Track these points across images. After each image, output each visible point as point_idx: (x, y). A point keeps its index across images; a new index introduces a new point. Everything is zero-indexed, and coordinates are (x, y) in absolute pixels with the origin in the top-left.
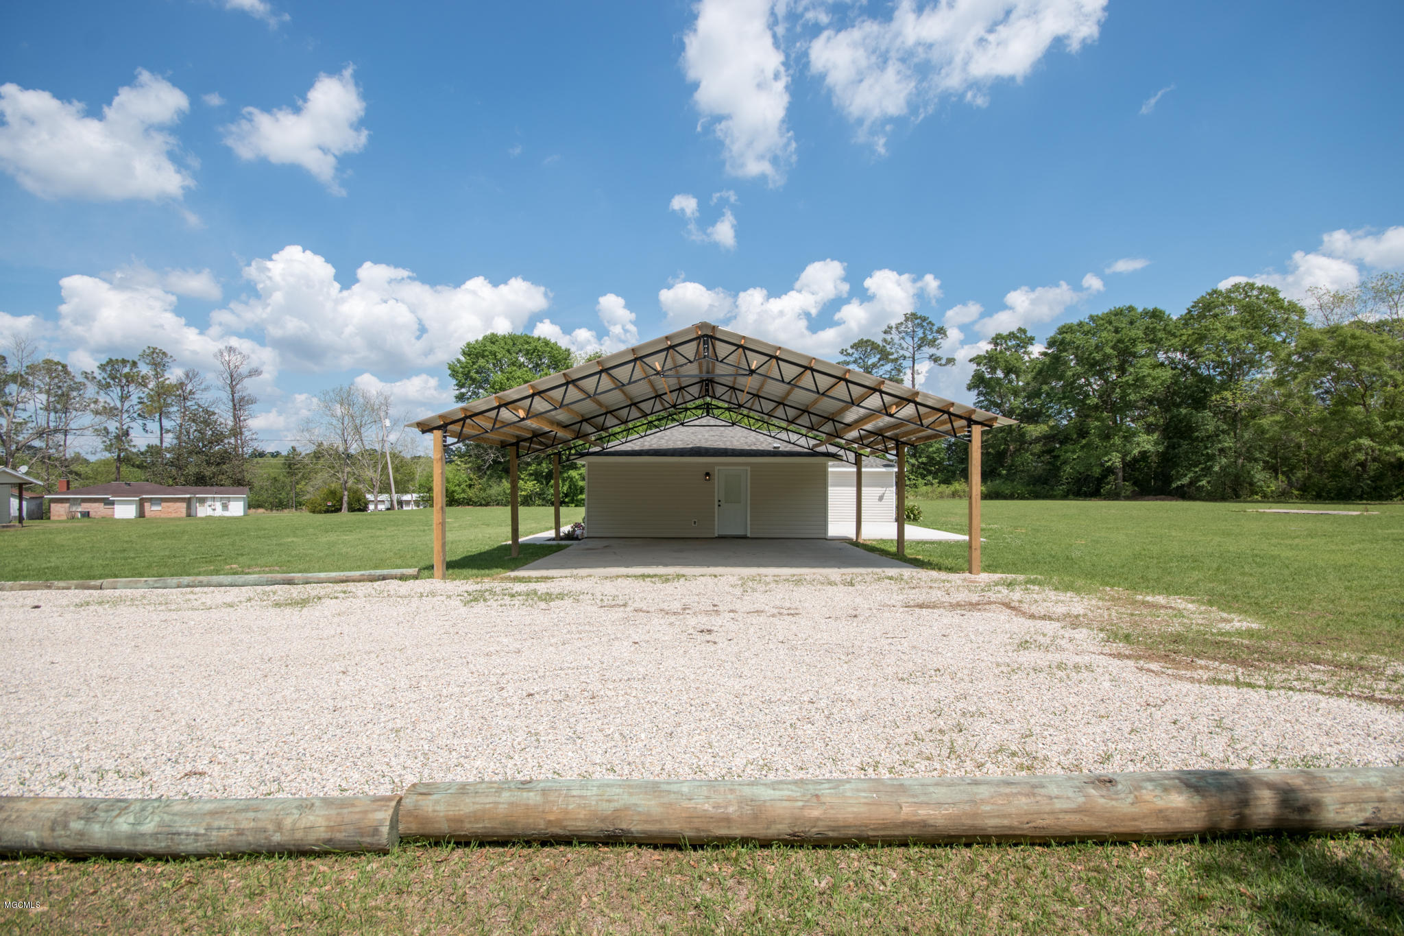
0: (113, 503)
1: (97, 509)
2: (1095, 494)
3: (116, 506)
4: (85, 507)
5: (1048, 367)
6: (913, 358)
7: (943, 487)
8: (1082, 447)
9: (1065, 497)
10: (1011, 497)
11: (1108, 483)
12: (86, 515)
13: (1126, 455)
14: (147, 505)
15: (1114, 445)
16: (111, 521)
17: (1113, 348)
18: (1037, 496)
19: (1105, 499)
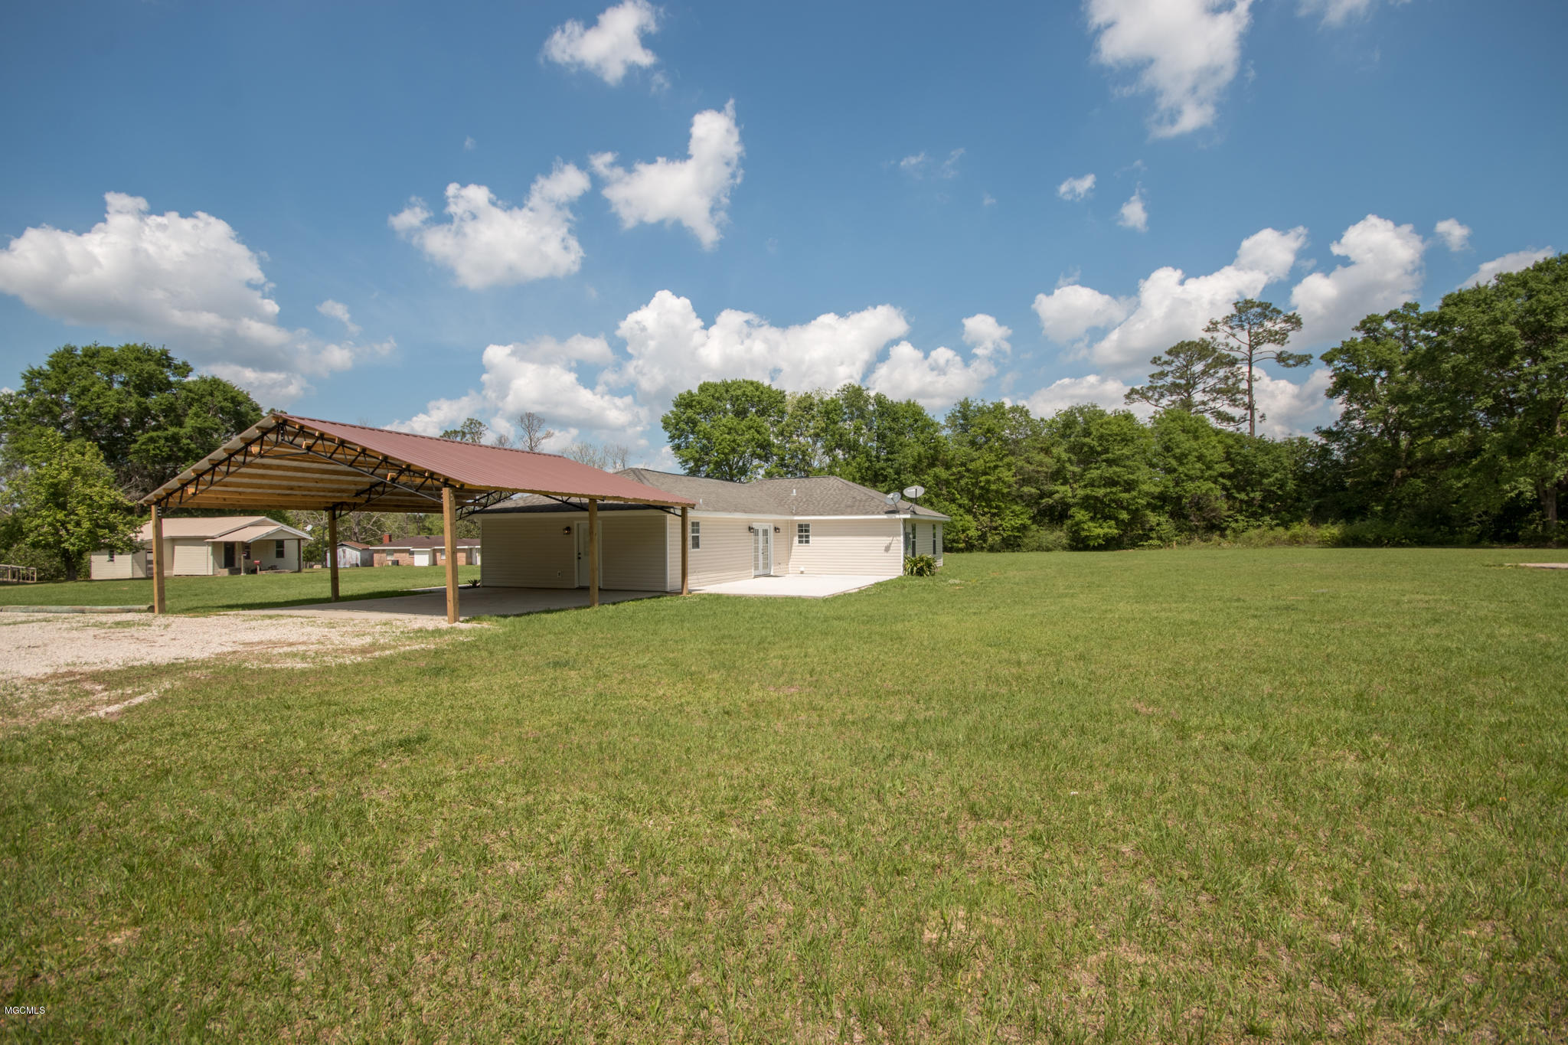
0: (412, 553)
1: (403, 558)
2: (1509, 539)
3: (416, 556)
4: (397, 556)
5: (1424, 356)
6: (1250, 360)
7: (1280, 530)
8: (1476, 470)
9: (1476, 542)
10: (1377, 543)
11: (1531, 522)
12: (396, 563)
13: (1544, 480)
14: (438, 554)
15: (1525, 466)
16: (411, 566)
17: (1516, 323)
18: (1423, 542)
19: (1526, 547)
